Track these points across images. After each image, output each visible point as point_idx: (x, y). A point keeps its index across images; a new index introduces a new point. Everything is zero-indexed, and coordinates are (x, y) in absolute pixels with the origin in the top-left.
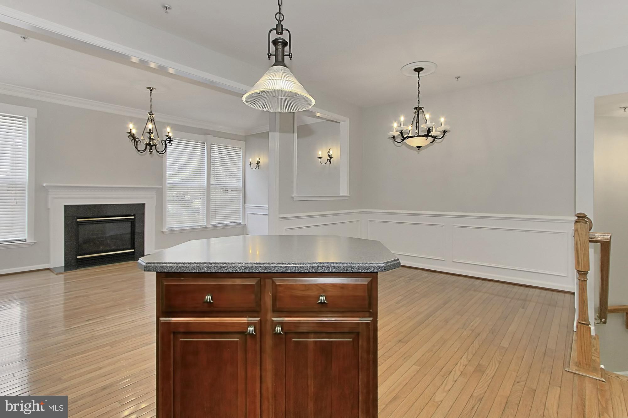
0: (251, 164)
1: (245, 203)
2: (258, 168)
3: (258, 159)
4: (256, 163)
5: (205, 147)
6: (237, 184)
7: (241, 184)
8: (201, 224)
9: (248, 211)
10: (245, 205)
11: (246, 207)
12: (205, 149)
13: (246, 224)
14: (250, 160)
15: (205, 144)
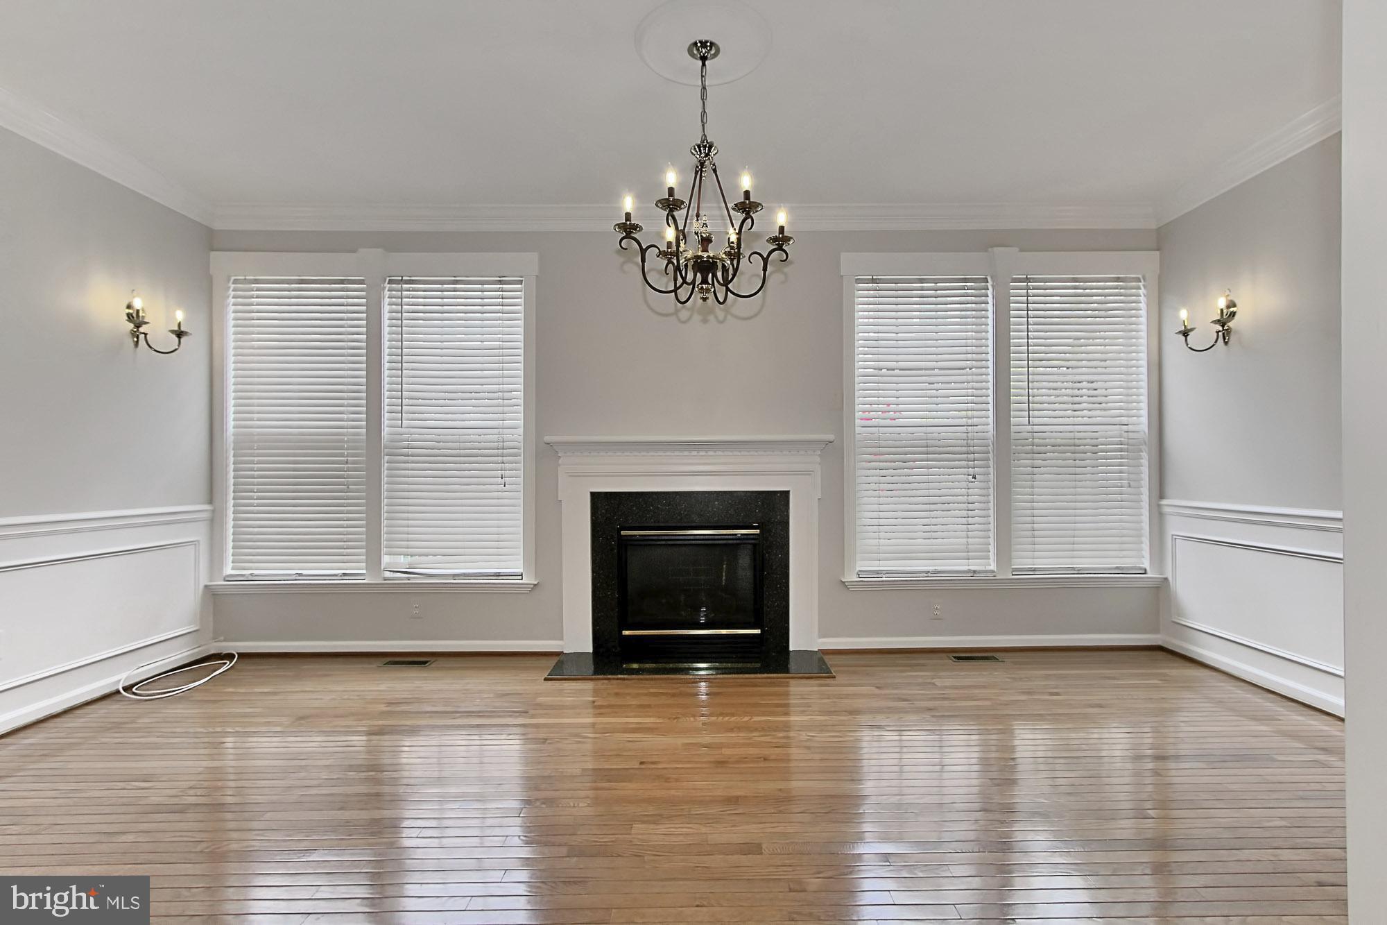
0: (1185, 333)
1: (1160, 491)
2: (1226, 343)
3: (1222, 303)
4: (1215, 322)
5: (990, 292)
6: (1124, 420)
7: (1144, 420)
8: (975, 565)
9: (1175, 527)
10: (1164, 502)
11: (1166, 510)
12: (990, 299)
13: (1170, 579)
14: (1183, 314)
15: (989, 285)
